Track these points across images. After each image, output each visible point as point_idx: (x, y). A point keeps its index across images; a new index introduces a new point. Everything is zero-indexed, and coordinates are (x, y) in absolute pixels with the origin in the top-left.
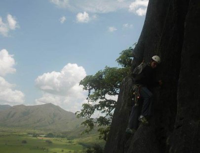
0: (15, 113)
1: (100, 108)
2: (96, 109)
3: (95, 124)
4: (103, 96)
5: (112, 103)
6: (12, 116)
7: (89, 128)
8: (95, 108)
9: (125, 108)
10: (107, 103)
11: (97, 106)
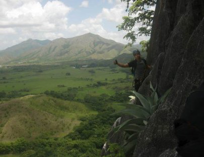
0: (55, 47)
1: (140, 20)
2: (136, 22)
3: (136, 36)
4: (142, 7)
5: (151, 15)
6: (54, 51)
7: (131, 40)
8: (136, 20)
9: (164, 10)
10: (147, 14)
11: (137, 19)
